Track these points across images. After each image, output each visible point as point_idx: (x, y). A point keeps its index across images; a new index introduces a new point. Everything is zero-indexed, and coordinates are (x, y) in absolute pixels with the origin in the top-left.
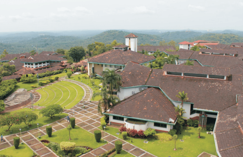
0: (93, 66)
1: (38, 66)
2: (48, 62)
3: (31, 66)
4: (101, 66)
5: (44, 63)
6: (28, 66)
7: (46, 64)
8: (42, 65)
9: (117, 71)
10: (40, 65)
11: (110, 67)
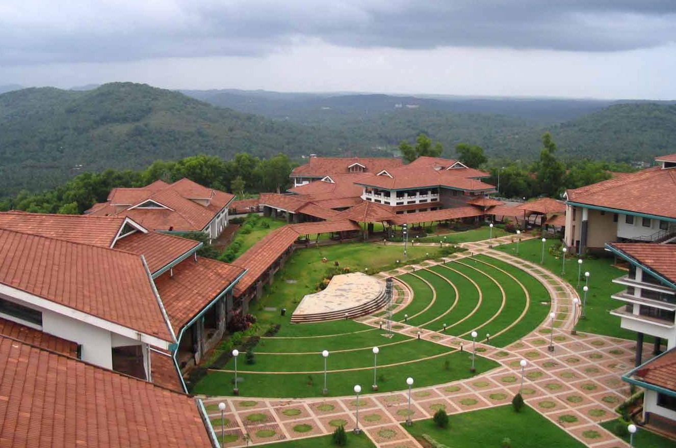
0: (585, 218)
1: (406, 200)
2: (434, 190)
3: (383, 199)
4: (613, 219)
5: (423, 192)
6: (373, 197)
7: (429, 198)
8: (417, 199)
9: (669, 240)
10: (413, 199)
11: (643, 225)
